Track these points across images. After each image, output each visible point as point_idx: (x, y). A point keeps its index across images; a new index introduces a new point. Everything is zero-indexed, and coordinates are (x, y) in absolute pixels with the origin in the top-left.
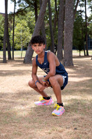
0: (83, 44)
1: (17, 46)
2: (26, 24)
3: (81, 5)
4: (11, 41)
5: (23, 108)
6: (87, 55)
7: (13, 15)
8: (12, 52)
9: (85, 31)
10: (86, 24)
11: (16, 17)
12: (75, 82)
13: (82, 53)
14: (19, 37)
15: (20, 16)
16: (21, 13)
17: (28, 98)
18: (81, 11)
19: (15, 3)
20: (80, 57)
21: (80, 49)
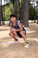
0: (33, 17)
1: (6, 19)
2: (10, 10)
3: (32, 1)
4: (4, 17)
5: (6, 44)
6: (35, 22)
7: (4, 6)
8: (4, 21)
9: (34, 12)
10: (35, 9)
11: (5, 7)
12: (29, 33)
13: (33, 21)
14: (7, 15)
15: (7, 6)
16: (7, 5)
17: (8, 40)
18: (32, 4)
19: (5, 1)
20: (32, 23)
21: (32, 20)
